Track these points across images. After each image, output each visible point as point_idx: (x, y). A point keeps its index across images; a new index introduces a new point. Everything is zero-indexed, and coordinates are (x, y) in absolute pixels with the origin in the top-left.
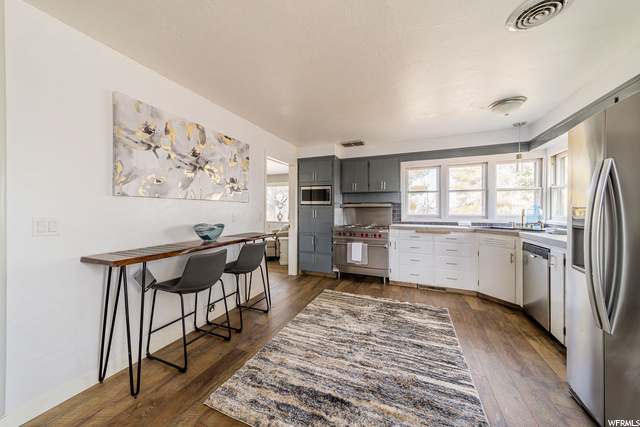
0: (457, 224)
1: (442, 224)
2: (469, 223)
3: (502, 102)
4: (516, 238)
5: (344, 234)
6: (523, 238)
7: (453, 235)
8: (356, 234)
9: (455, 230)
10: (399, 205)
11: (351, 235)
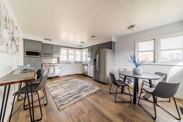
0: (70, 62)
1: (68, 62)
2: (73, 61)
3: (82, 42)
5: (47, 66)
6: (83, 63)
7: (72, 64)
8: (51, 66)
9: (73, 63)
10: (59, 58)
11: (49, 66)
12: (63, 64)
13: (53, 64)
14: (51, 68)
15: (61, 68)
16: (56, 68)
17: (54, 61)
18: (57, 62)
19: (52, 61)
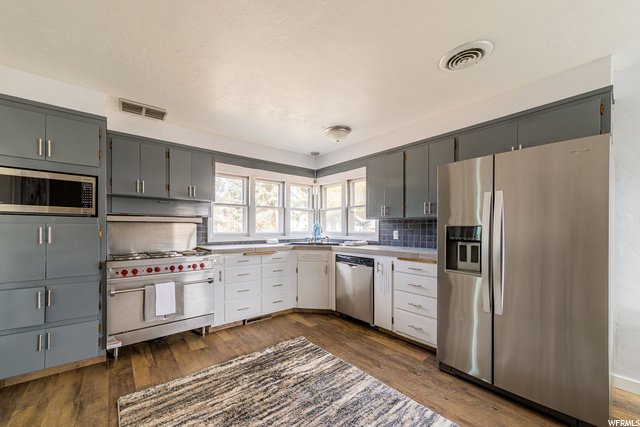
0: (264, 242)
1: (251, 243)
2: (277, 240)
3: (337, 128)
4: (329, 252)
5: (135, 272)
6: (337, 251)
7: (279, 254)
8: (162, 268)
9: (280, 249)
10: (205, 220)
11: (149, 270)
12: (227, 256)
13: (176, 260)
14: (163, 281)
15: (216, 279)
16: (188, 279)
17: (181, 236)
18: (194, 244)
19: (171, 237)
